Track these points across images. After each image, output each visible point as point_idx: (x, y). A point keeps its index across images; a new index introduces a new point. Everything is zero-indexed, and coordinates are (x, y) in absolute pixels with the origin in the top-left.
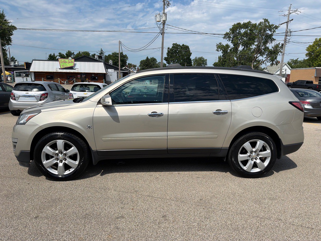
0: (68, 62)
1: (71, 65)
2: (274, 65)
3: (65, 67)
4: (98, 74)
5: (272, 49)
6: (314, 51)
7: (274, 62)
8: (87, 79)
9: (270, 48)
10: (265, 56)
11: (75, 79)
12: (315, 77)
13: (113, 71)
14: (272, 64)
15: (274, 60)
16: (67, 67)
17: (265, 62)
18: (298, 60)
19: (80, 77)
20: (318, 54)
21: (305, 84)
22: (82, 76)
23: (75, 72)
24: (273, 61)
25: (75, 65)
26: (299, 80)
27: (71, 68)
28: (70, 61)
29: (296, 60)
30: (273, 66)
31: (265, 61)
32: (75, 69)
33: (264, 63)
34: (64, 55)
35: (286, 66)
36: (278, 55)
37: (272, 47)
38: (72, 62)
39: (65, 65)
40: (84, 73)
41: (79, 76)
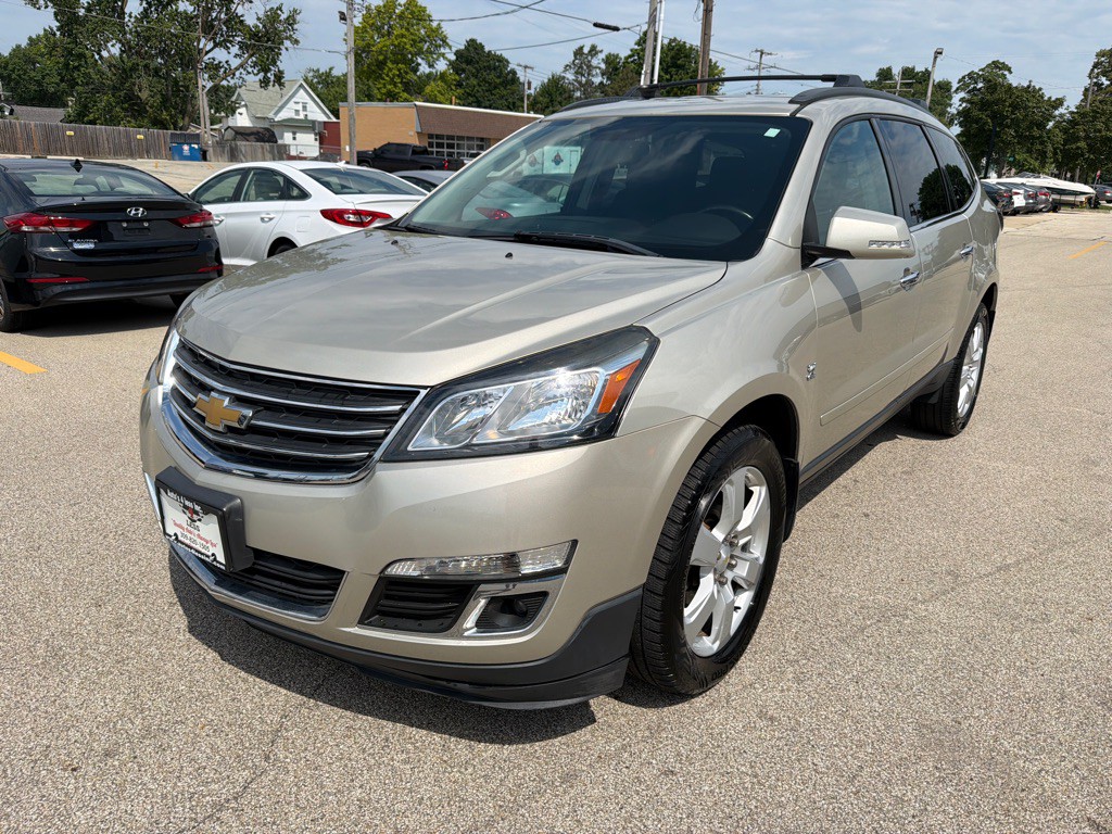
2: (274, 86)
5: (257, 26)
6: (369, 45)
7: (269, 75)
9: (251, 21)
10: (235, 50)
12: (418, 133)
14: (265, 83)
15: (270, 70)
17: (237, 73)
18: (334, 73)
20: (381, 58)
21: (409, 156)
24: (266, 70)
26: (389, 144)
29: (328, 74)
30: (270, 88)
31: (237, 69)
33: (234, 74)
35: (302, 91)
36: (280, 49)
37: (258, 19)
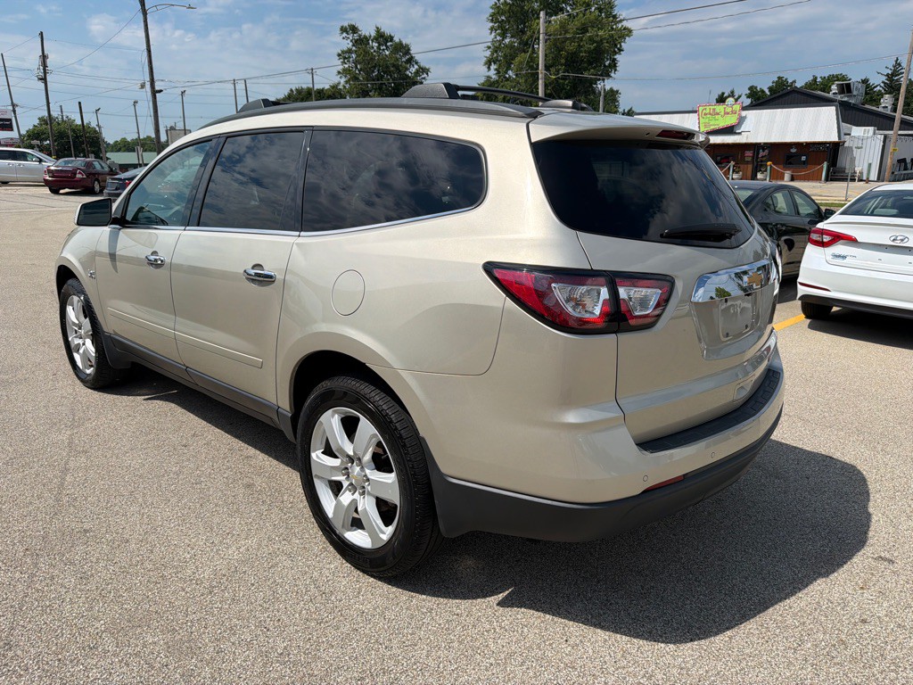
0: (723, 113)
1: (730, 120)
3: (712, 127)
4: (808, 144)
8: (769, 163)
11: (732, 163)
13: (871, 133)
16: (717, 127)
19: (753, 157)
22: (758, 154)
23: (738, 142)
25: (741, 120)
27: (729, 130)
28: (729, 110)
32: (740, 133)
34: (763, 91)
38: (733, 112)
39: (711, 123)
40: (765, 144)
41: (749, 153)
